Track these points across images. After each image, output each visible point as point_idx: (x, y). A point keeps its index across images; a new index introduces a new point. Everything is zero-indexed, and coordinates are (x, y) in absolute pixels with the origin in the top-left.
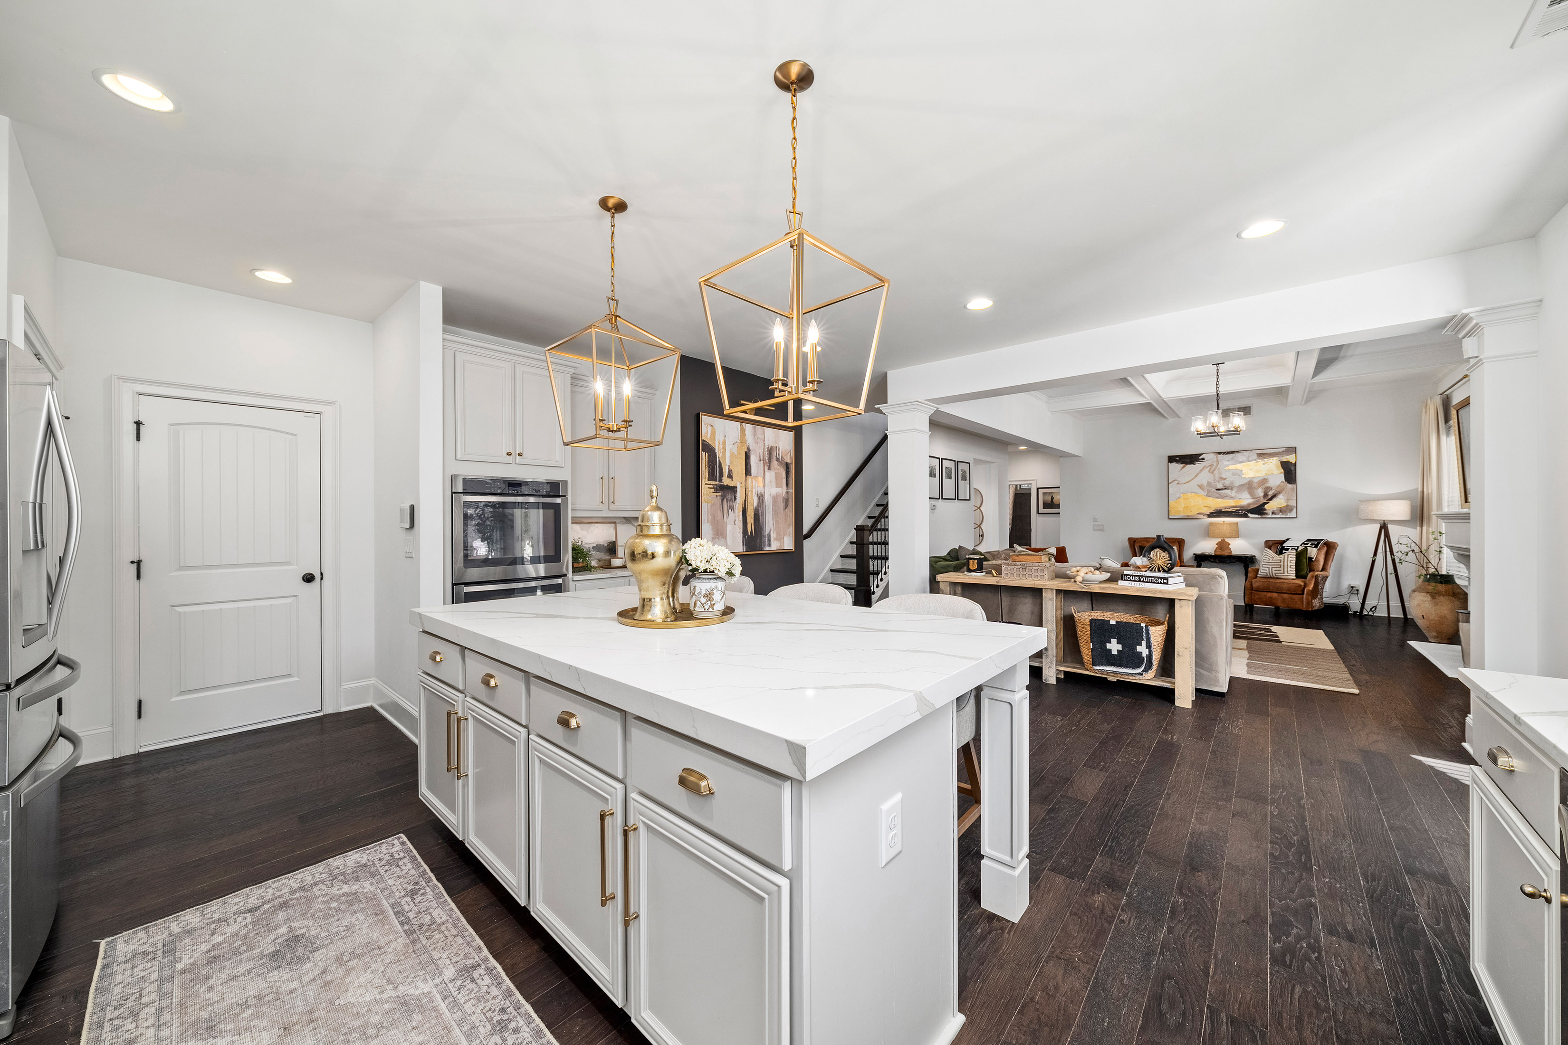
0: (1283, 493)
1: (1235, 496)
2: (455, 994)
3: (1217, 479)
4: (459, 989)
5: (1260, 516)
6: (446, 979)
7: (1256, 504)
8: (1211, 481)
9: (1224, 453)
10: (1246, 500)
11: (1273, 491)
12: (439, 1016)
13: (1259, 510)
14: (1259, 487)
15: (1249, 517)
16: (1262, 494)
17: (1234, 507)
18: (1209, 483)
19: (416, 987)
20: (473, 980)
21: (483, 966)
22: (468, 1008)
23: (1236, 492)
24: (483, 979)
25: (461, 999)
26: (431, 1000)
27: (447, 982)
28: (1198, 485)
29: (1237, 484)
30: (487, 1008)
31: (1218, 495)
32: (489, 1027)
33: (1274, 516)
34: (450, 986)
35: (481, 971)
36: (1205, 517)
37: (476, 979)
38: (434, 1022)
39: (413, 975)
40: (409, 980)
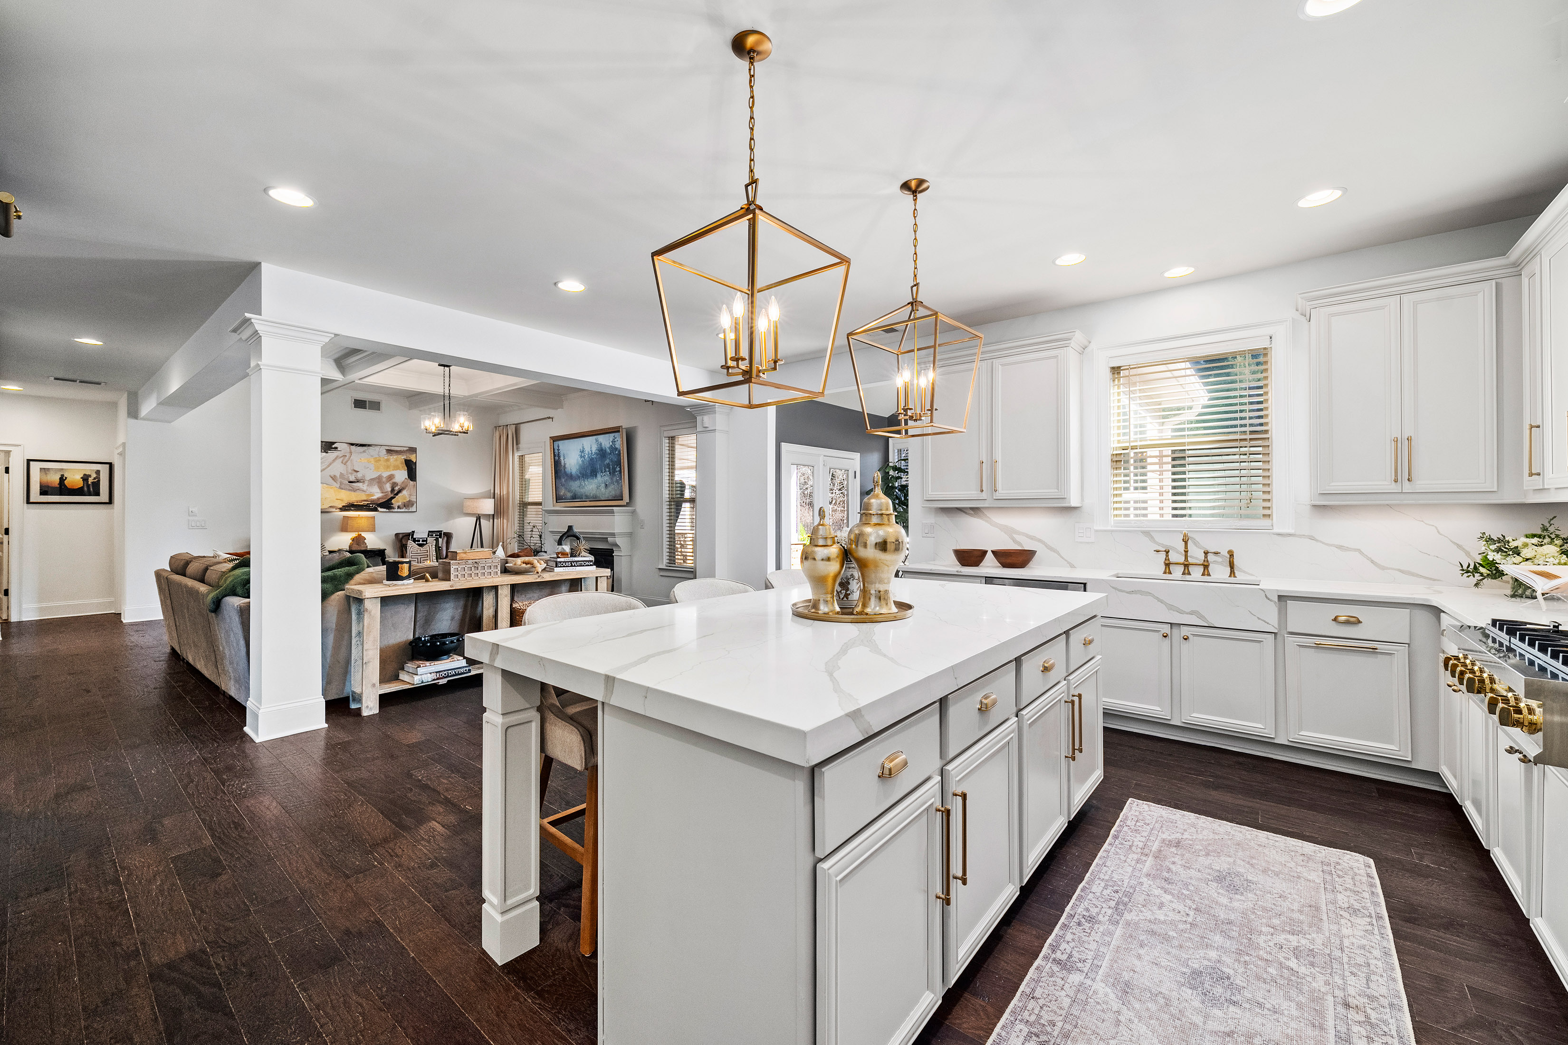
0: (406, 489)
1: (367, 490)
2: (1090, 961)
3: (350, 471)
4: (1084, 961)
5: (388, 511)
6: (1083, 977)
7: (385, 498)
8: (344, 472)
9: (357, 445)
10: (377, 494)
11: (399, 487)
12: (1114, 960)
13: (387, 504)
14: (387, 482)
15: (378, 511)
16: (389, 489)
17: (365, 501)
18: (341, 474)
19: (1106, 995)
20: (1070, 956)
21: (1054, 956)
22: (1093, 946)
23: (368, 486)
24: (1065, 949)
25: (1090, 955)
26: (1108, 975)
27: (1084, 974)
28: (330, 476)
29: (368, 478)
30: (1085, 934)
31: (350, 488)
32: (1096, 926)
33: (399, 510)
34: (1086, 970)
35: (1058, 955)
36: (338, 510)
37: (1068, 955)
38: (1120, 962)
39: (1098, 1007)
40: (1105, 1007)
